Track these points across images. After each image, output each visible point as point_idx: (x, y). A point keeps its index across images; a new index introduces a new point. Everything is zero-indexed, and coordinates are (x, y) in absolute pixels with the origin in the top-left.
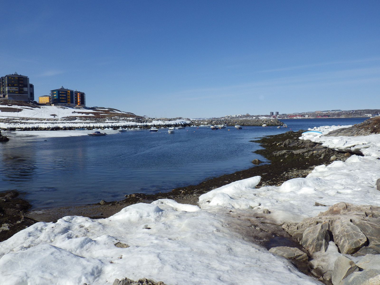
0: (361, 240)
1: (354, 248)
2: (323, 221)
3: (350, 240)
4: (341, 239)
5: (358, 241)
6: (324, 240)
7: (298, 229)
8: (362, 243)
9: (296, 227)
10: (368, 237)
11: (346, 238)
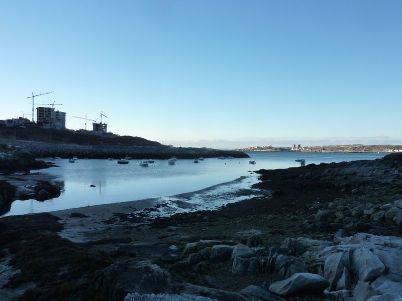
0: (380, 268)
1: (373, 275)
2: (344, 249)
3: (369, 269)
4: (361, 267)
5: (377, 269)
6: (345, 268)
7: (320, 256)
8: (381, 271)
9: (318, 255)
10: (387, 265)
11: (366, 267)
